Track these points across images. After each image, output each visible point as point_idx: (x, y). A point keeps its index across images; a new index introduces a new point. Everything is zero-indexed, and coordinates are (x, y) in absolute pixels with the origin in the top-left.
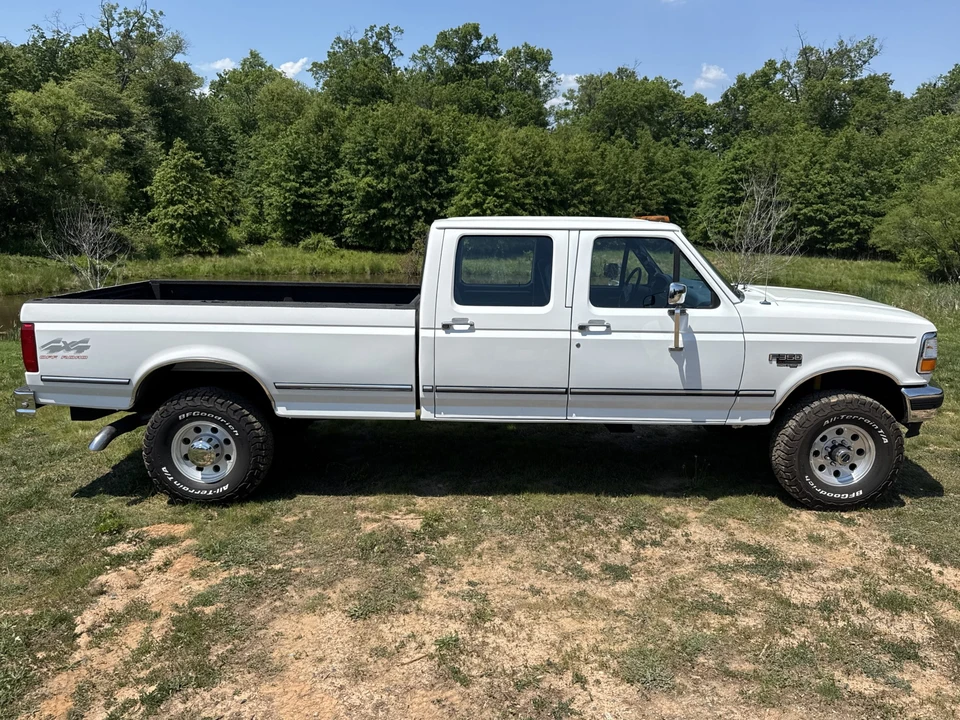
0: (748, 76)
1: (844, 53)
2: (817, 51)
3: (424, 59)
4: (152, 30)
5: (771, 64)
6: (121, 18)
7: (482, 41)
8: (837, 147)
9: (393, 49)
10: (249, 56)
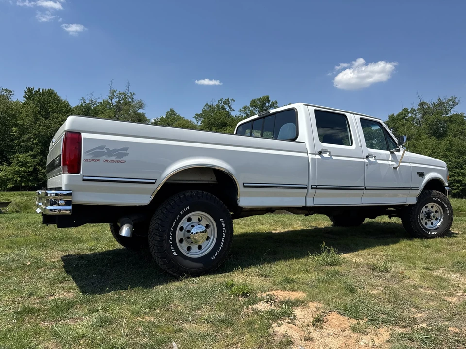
0: (395, 115)
1: (441, 104)
2: (427, 104)
3: (245, 111)
4: (130, 100)
5: (406, 109)
6: (117, 95)
7: (270, 103)
8: (445, 145)
9: (230, 108)
10: (169, 111)
